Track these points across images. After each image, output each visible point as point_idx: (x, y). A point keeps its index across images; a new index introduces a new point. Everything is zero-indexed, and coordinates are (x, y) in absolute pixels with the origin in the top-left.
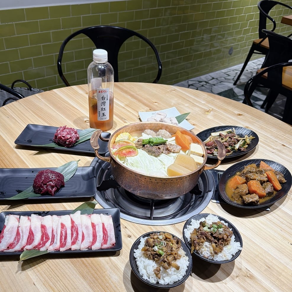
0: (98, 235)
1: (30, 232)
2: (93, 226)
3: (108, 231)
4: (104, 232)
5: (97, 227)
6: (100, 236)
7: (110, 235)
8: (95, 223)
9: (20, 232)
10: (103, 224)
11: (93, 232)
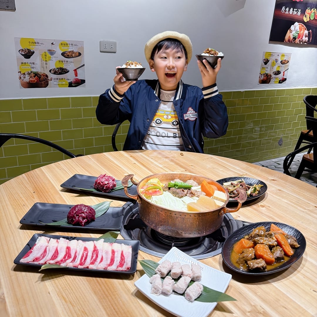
0: (115, 260)
1: (56, 251)
2: (113, 252)
3: (126, 258)
4: (121, 258)
5: (116, 254)
6: (117, 260)
7: (127, 260)
8: (115, 250)
9: (47, 250)
10: (122, 252)
11: (112, 257)
